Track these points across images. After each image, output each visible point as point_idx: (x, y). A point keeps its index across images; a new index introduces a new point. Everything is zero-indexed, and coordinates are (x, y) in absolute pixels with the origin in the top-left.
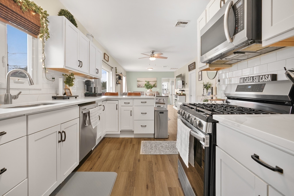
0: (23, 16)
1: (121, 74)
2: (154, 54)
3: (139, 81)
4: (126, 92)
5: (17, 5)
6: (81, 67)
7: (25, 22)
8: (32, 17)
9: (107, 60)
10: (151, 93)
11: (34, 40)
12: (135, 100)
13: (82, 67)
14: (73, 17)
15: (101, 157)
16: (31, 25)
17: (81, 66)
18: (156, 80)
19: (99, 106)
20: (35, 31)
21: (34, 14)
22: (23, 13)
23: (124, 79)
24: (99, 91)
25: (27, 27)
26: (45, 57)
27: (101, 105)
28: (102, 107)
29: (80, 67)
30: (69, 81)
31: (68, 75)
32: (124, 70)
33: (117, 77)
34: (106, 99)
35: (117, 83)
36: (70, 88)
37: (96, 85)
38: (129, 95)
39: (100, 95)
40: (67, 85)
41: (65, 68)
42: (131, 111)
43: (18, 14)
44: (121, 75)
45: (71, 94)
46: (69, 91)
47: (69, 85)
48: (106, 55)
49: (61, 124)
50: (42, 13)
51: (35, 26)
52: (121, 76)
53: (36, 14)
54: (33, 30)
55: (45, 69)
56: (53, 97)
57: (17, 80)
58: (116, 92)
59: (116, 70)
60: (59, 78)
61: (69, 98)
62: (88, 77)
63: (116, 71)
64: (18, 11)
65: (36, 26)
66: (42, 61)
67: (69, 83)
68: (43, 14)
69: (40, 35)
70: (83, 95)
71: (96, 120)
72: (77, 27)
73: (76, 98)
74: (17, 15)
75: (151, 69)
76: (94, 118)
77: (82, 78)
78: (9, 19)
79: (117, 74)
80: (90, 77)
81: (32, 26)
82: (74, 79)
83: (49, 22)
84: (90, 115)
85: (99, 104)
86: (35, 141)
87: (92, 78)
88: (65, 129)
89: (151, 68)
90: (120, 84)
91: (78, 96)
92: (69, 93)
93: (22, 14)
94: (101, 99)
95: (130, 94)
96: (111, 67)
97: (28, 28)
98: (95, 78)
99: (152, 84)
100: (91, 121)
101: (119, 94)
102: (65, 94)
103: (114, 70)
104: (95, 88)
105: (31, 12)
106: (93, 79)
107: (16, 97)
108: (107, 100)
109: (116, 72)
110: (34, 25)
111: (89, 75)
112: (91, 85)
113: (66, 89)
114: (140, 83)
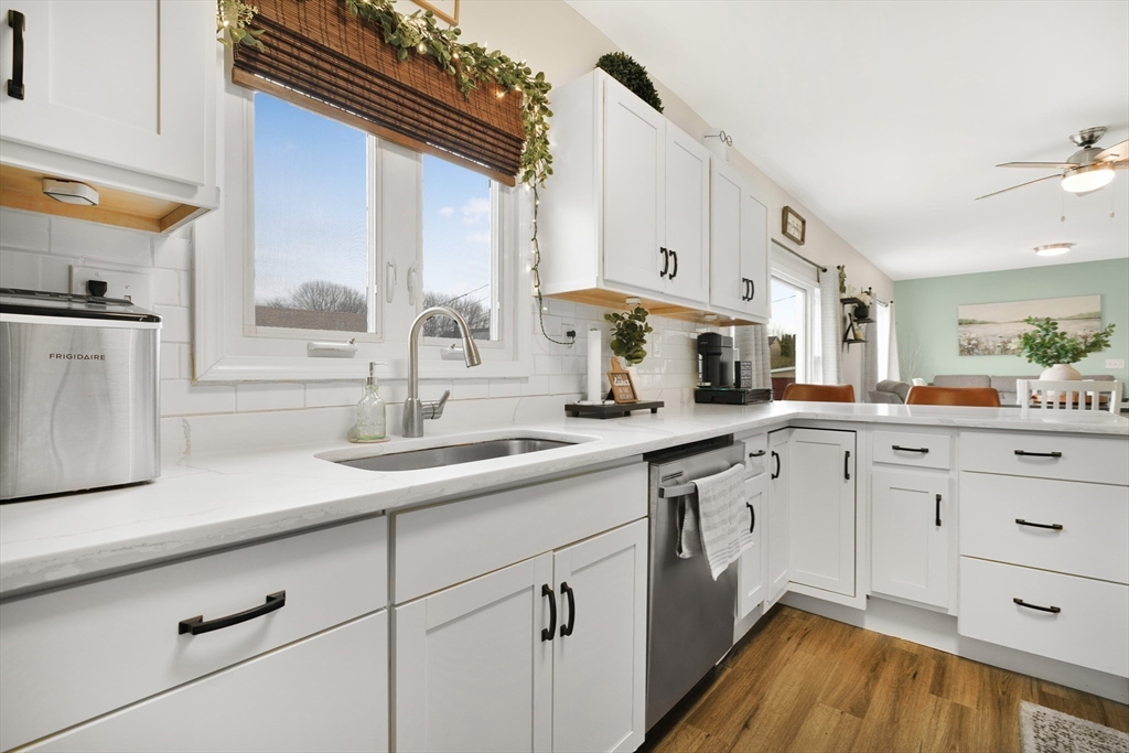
0: (465, 111)
1: (869, 294)
2: (1099, 150)
3: (971, 323)
4: (896, 379)
5: (447, 74)
6: (671, 277)
7: (472, 131)
8: (493, 109)
9: (798, 236)
10: (1075, 386)
11: (506, 195)
12: (964, 435)
13: (674, 275)
14: (646, 73)
15: (755, 724)
16: (491, 140)
17: (671, 271)
18: (1098, 309)
19: (751, 455)
20: (506, 160)
21: (501, 95)
22: (466, 100)
23: (883, 317)
24: (759, 379)
25: (478, 149)
26: (538, 253)
27: (761, 453)
28: (768, 462)
29: (667, 276)
30: (628, 340)
31: (626, 317)
32: (885, 276)
33: (849, 308)
34: (790, 421)
35: (845, 340)
36: (633, 370)
37: (744, 353)
38: (915, 403)
39: (763, 396)
40: (622, 360)
41: (603, 287)
42: (939, 499)
43: (448, 110)
44: (867, 300)
45: (635, 397)
46: (625, 383)
47: (629, 358)
48: (791, 218)
49: (555, 550)
50: (528, 86)
51: (505, 140)
52: (867, 304)
53: (506, 97)
54: (499, 157)
55: (541, 299)
56: (568, 408)
57: (449, 349)
58: (843, 384)
59: (842, 278)
60: (590, 332)
61: (627, 414)
62: (708, 318)
63: (842, 283)
64: (449, 97)
65: (509, 141)
66: (529, 269)
67: (629, 349)
68: (531, 91)
69: (522, 172)
70: (688, 394)
71: (734, 530)
72: (660, 110)
73: (654, 411)
74: (447, 113)
75: (1065, 250)
76: (724, 522)
77: (686, 323)
78: (424, 134)
79: (845, 296)
80: (715, 317)
81: (496, 142)
82: (649, 329)
83: (550, 114)
84: (701, 507)
85: (751, 447)
86: (429, 632)
87: (726, 323)
88: (573, 573)
89: (1055, 246)
90: (860, 341)
91: (661, 404)
92: (626, 390)
93: (462, 104)
94: (761, 421)
95: (924, 396)
96: (818, 267)
97: (483, 151)
98: (738, 323)
99: (1074, 331)
100: (706, 537)
101: (857, 392)
102: (611, 396)
103: (831, 279)
104: (738, 364)
105: (492, 91)
106: (733, 328)
107: (434, 412)
108: (792, 425)
109: (843, 289)
110: (501, 137)
111: (709, 310)
112: (720, 354)
113: (614, 375)
114: (975, 332)
